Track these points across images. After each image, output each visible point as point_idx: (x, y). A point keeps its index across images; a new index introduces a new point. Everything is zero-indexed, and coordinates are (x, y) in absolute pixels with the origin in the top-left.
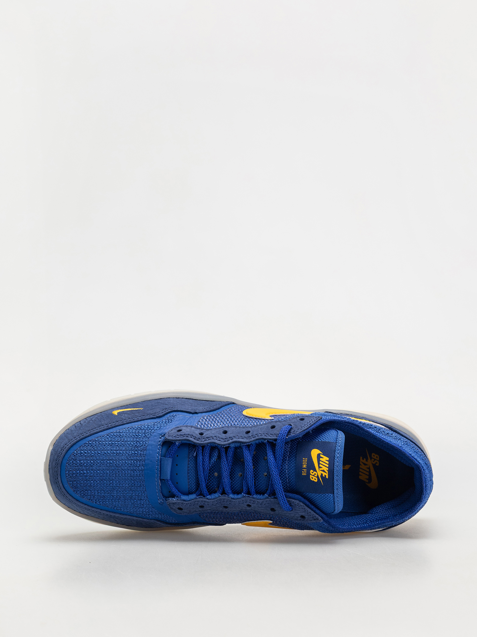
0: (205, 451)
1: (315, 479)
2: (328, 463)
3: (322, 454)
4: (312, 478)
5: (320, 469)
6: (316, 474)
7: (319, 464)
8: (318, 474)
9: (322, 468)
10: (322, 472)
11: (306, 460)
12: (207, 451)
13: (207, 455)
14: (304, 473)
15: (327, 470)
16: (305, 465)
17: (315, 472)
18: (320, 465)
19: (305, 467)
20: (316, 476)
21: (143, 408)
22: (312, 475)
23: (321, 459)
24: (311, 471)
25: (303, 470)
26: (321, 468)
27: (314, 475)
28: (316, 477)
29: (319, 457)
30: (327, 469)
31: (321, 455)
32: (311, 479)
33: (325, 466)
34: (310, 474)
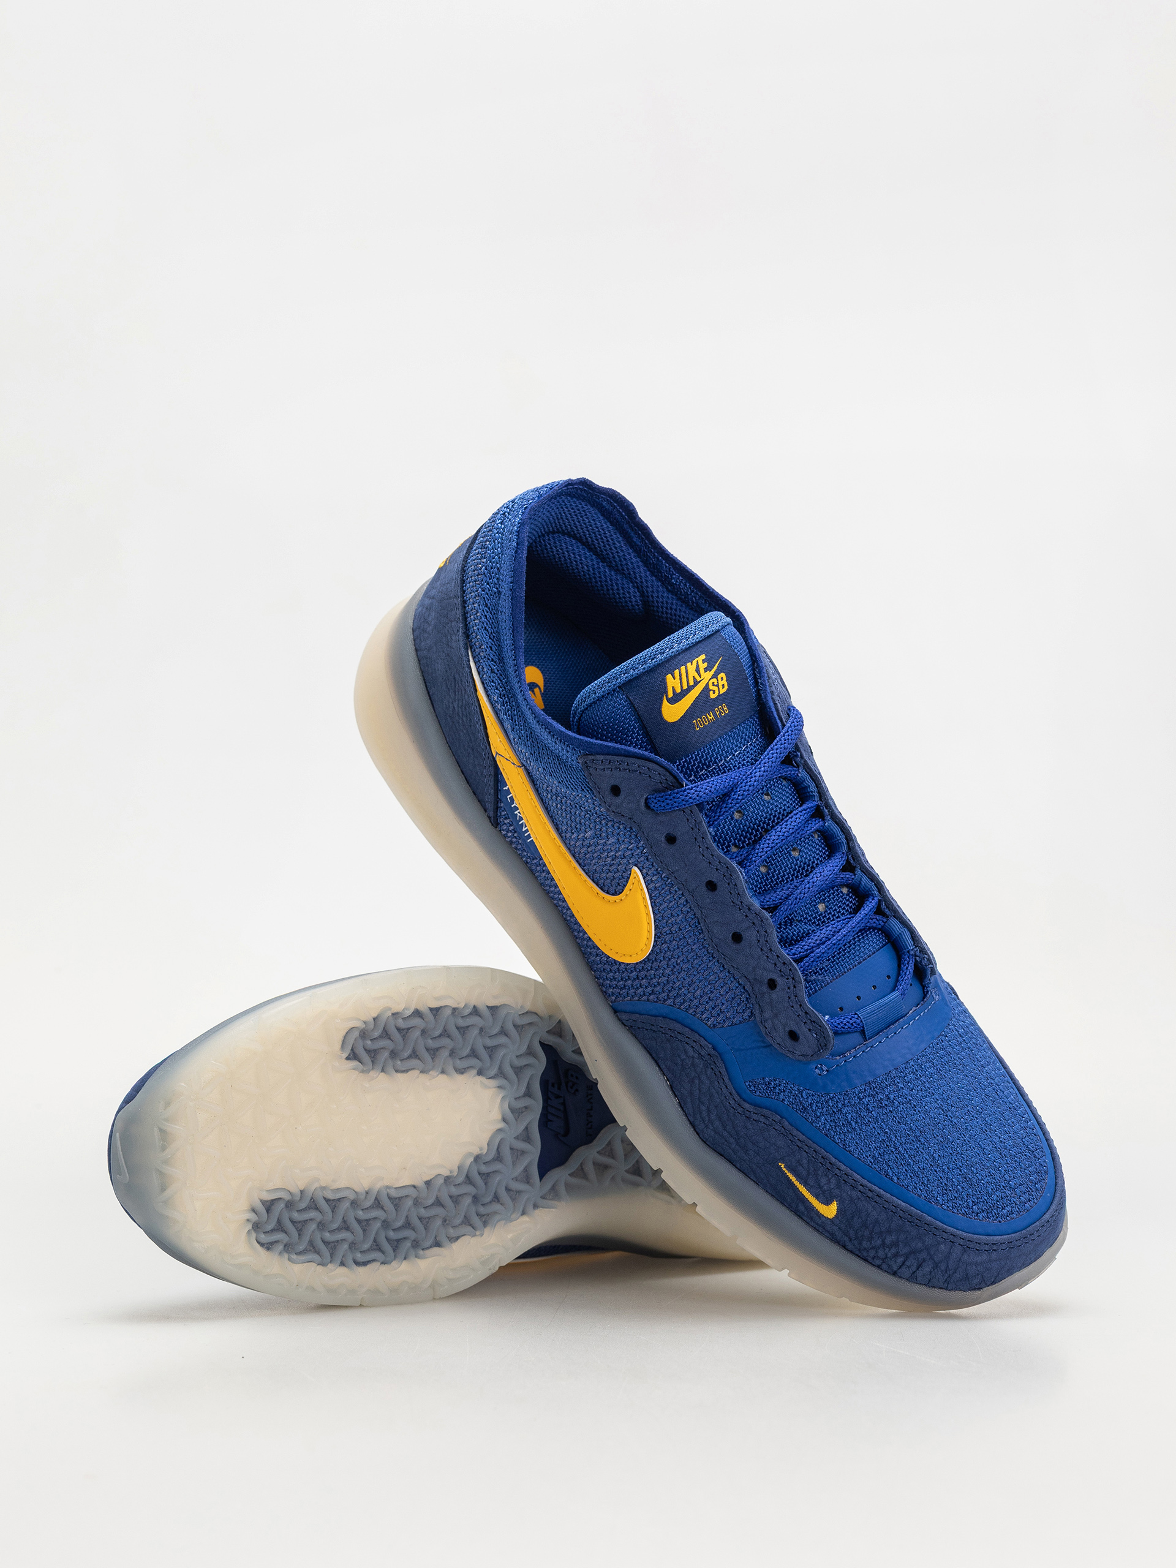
0: (800, 952)
1: (722, 679)
2: (677, 672)
3: (667, 696)
4: (723, 685)
5: (699, 679)
6: (713, 683)
7: (690, 688)
8: (711, 679)
9: (694, 677)
10: (702, 671)
11: (697, 722)
12: (798, 948)
13: (806, 944)
14: (723, 710)
15: (692, 664)
16: (709, 716)
17: (711, 687)
18: (692, 683)
19: (711, 714)
20: (714, 680)
21: (780, 1164)
22: (719, 689)
23: (678, 690)
24: (713, 696)
25: (720, 714)
26: (696, 677)
27: (716, 686)
28: (718, 680)
29: (676, 698)
30: (689, 664)
31: (671, 695)
32: (726, 687)
33: (687, 672)
34: (719, 695)
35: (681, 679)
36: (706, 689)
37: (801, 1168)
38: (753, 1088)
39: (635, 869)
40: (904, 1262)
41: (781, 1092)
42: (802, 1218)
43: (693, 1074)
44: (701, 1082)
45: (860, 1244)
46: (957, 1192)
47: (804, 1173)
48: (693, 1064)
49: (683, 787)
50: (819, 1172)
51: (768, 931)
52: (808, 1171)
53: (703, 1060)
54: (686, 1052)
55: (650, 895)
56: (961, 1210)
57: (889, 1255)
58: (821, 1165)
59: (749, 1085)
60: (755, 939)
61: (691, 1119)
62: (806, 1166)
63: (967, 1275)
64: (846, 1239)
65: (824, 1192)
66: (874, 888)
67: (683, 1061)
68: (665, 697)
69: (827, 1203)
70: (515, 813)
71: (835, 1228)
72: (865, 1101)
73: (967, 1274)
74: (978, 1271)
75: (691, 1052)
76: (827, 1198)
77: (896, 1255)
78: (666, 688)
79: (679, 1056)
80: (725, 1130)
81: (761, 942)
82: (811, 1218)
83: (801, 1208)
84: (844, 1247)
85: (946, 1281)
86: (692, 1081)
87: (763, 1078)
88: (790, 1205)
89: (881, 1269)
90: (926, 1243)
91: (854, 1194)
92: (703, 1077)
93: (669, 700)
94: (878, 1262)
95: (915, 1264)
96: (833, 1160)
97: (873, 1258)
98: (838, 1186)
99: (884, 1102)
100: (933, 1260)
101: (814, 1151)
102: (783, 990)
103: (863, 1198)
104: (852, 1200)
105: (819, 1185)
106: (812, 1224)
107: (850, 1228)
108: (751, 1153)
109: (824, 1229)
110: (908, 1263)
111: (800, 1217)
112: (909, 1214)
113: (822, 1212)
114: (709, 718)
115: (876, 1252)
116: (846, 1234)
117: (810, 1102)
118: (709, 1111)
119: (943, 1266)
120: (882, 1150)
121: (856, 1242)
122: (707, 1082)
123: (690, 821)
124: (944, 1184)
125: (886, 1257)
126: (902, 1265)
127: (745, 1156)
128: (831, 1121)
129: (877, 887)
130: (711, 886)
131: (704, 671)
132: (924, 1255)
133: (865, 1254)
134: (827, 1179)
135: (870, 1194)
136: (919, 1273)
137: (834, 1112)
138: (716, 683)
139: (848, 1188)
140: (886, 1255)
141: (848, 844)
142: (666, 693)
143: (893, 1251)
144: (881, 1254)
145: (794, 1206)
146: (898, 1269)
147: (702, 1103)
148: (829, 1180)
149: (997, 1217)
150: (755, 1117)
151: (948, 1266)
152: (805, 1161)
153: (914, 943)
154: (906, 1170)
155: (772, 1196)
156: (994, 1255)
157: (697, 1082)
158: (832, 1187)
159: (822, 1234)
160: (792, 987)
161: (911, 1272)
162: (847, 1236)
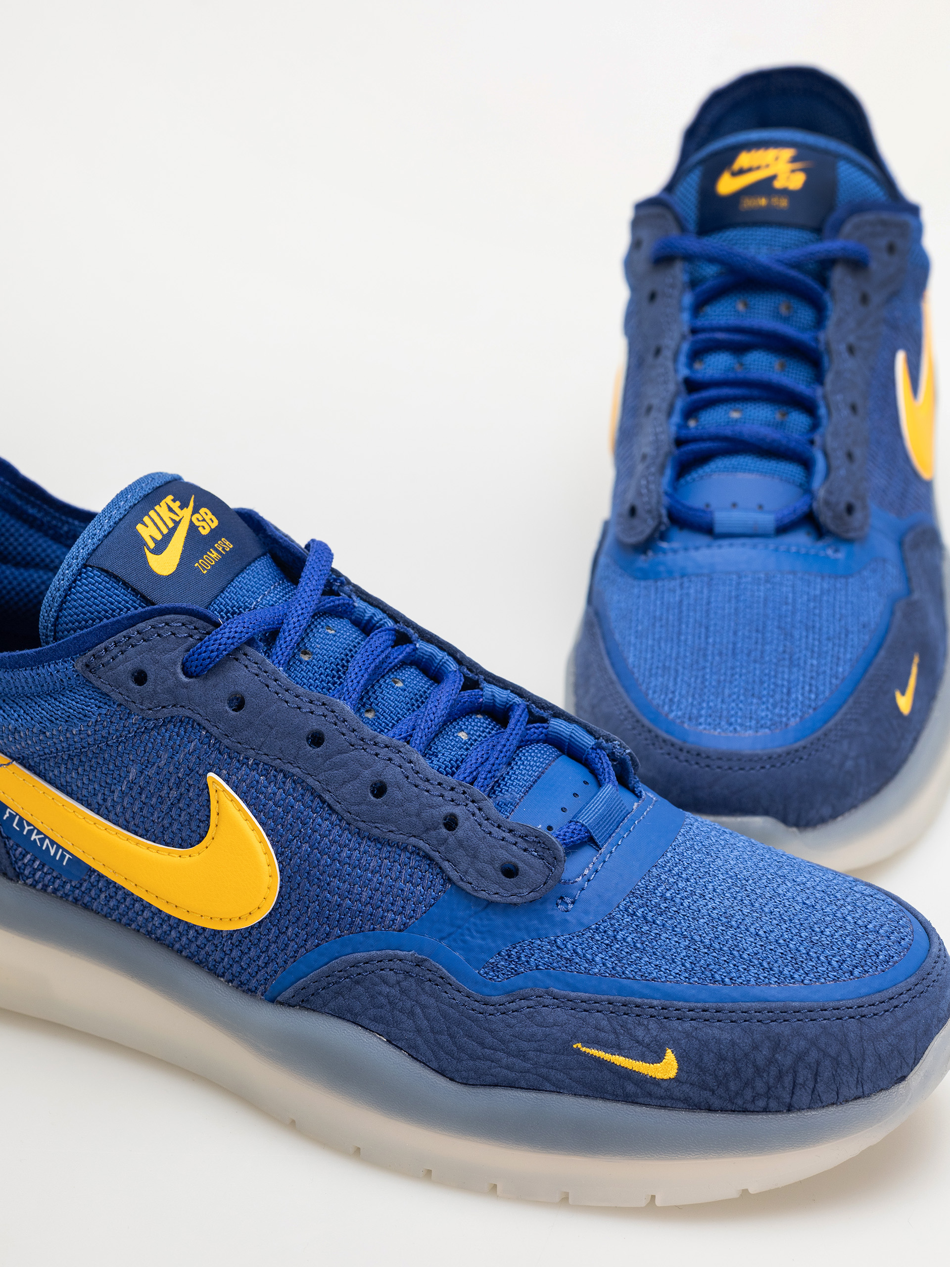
1: (206, 513)
2: (147, 519)
3: (148, 548)
4: (211, 520)
5: (177, 519)
6: (197, 519)
8: (192, 516)
10: (177, 510)
11: (200, 565)
14: (225, 544)
15: (161, 507)
16: (211, 555)
17: (197, 523)
18: (171, 525)
19: (213, 552)
20: (197, 515)
21: (575, 1046)
22: (208, 524)
23: (159, 538)
24: (205, 532)
25: (223, 549)
26: (174, 518)
27: (202, 521)
28: (201, 516)
29: (160, 547)
30: (158, 508)
31: (152, 545)
32: (215, 521)
33: (159, 515)
34: (212, 530)
35: (155, 524)
36: (193, 528)
37: (603, 1034)
38: (491, 973)
39: (211, 775)
40: (794, 1082)
41: (530, 958)
42: (637, 1103)
43: (409, 1004)
44: (423, 1007)
45: (727, 1089)
46: (811, 960)
47: (612, 1037)
48: (403, 992)
49: (221, 625)
50: (629, 1026)
51: (412, 759)
52: (615, 1033)
53: (412, 976)
54: (385, 982)
55: (245, 801)
56: (829, 977)
57: (771, 1081)
58: (626, 1016)
59: (486, 973)
60: (402, 776)
61: (435, 1065)
62: (608, 1028)
63: (880, 1058)
64: (707, 1094)
65: (648, 1046)
66: (512, 695)
67: (387, 996)
68: (146, 550)
69: (659, 1058)
70: (32, 839)
71: (686, 1088)
72: (639, 913)
73: (879, 1055)
74: (890, 1044)
75: (391, 977)
76: (656, 1052)
77: (780, 1077)
78: (142, 539)
79: (380, 993)
80: (484, 1048)
81: (410, 777)
82: (650, 1095)
83: (630, 1088)
84: (710, 1109)
85: (858, 1082)
86: (411, 1014)
87: (498, 954)
88: (614, 1095)
89: (770, 1112)
90: (809, 1036)
91: (687, 1025)
92: (424, 998)
93: (153, 552)
94: (761, 1103)
95: (810, 1076)
96: (639, 1000)
97: (753, 1101)
98: (663, 1028)
99: (663, 906)
100: (830, 1056)
101: (609, 1003)
102: (467, 819)
103: (701, 1025)
104: (688, 1035)
105: (638, 1042)
106: (655, 1102)
107: (705, 1075)
108: (531, 1054)
109: (673, 1099)
110: (800, 1080)
111: (634, 1103)
112: (768, 1012)
113: (659, 1075)
114: (213, 556)
115: (753, 1088)
116: (704, 1086)
117: (571, 949)
118: (452, 1036)
119: (845, 1059)
120: (692, 958)
121: (721, 1091)
122: (432, 1001)
123: (249, 666)
124: (790, 959)
125: (769, 1089)
126: (793, 1088)
127: (526, 1065)
128: (610, 957)
129: (516, 693)
130: (316, 739)
131: (179, 510)
132: (814, 1054)
133: (740, 1102)
134: (643, 1028)
135: (707, 1015)
136: (821, 1088)
137: (607, 945)
138: (201, 519)
139: (676, 1023)
140: (767, 1083)
141: (455, 658)
142: (146, 544)
143: (774, 1071)
144: (760, 1086)
145: (619, 1092)
146: (792, 1097)
147: (440, 1033)
148: (647, 1027)
149: (877, 967)
150: (513, 1006)
151: (851, 1055)
152: (605, 1023)
153: (594, 736)
154: (735, 965)
155: (587, 1096)
156: (899, 1013)
157: (418, 1010)
158: (655, 1034)
159: (673, 1108)
160: (477, 812)
161: (810, 1092)
162: (705, 1089)
